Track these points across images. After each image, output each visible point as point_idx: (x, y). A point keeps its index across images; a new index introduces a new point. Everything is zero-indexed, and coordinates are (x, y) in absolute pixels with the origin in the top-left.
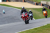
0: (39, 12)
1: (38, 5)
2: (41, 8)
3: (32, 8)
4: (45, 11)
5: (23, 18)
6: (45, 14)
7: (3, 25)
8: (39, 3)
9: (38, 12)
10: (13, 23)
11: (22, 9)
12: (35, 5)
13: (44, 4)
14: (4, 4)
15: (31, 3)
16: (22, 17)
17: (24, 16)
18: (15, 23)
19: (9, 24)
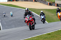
1: (52, 5)
2: (55, 9)
3: (44, 9)
4: (60, 13)
5: (27, 22)
6: (59, 16)
7: (9, 29)
8: (53, 3)
9: (52, 13)
10: (21, 27)
11: (26, 11)
12: (48, 5)
13: (59, 4)
14: (10, 4)
15: (43, 3)
16: (25, 21)
17: (28, 20)
18: (24, 27)
19: (16, 28)
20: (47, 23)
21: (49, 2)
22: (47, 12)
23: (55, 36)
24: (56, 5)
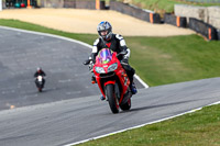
0: (165, 56)
1: (162, 23)
8: (169, 14)
12: (149, 21)
13: (191, 19)
15: (132, 15)
20: (147, 86)
21: (151, 12)
22: (144, 48)
23: (176, 134)
24: (178, 24)
